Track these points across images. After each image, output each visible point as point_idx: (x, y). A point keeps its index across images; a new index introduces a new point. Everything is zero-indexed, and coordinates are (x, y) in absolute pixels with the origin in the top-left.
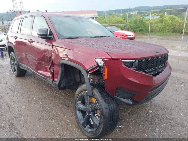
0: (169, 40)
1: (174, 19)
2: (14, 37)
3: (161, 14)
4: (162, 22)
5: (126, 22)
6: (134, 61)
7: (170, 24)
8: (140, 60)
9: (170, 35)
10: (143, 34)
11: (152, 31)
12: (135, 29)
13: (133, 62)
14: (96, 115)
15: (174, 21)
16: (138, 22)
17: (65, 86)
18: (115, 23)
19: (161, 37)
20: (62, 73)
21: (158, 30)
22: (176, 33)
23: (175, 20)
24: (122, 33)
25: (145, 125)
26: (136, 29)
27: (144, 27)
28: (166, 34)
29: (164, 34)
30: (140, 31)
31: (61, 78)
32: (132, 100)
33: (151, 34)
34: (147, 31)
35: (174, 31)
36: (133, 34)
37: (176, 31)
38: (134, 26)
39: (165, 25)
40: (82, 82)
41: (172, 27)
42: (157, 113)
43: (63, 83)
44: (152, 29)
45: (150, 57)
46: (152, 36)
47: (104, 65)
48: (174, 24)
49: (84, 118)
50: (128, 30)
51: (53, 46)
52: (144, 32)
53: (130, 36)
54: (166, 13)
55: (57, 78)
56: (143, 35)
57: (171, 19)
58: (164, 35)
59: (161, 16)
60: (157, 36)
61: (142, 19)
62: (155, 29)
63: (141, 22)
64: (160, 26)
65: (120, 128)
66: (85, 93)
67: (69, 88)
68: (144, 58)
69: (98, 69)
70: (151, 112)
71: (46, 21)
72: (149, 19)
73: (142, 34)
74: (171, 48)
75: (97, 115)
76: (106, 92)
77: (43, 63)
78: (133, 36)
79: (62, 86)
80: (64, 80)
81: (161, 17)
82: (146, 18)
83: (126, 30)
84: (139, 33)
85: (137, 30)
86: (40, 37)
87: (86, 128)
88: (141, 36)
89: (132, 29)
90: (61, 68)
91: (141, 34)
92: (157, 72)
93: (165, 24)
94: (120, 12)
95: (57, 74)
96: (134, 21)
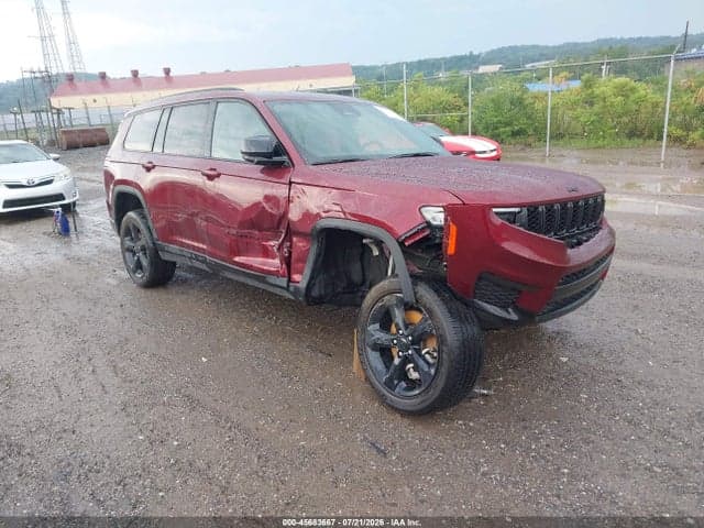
0: (617, 164)
1: (633, 90)
2: (144, 166)
3: (586, 76)
4: (592, 104)
5: (466, 105)
6: (517, 210)
7: (619, 110)
8: (532, 208)
9: (621, 146)
10: (526, 145)
11: (558, 136)
12: (497, 128)
13: (515, 214)
14: (423, 352)
15: (632, 97)
16: (508, 103)
17: (323, 292)
18: (426, 112)
19: (589, 155)
20: (318, 255)
21: (579, 131)
22: (641, 141)
23: (637, 95)
24: (456, 145)
25: (551, 388)
26: (502, 130)
27: (530, 122)
28: (605, 142)
29: (600, 142)
30: (515, 134)
31: (313, 271)
32: (516, 310)
33: (555, 145)
34: (539, 134)
35: (633, 134)
36: (493, 147)
37: (640, 131)
38: (495, 120)
39: (603, 113)
40: (368, 283)
41: (625, 119)
42: (583, 361)
43: (317, 285)
44: (558, 129)
45: (557, 201)
46: (558, 153)
47: (446, 220)
48: (634, 107)
49: (388, 368)
50: (474, 134)
51: (291, 183)
52: (530, 140)
53: (485, 152)
54: (604, 67)
55: (301, 273)
56: (528, 150)
57: (623, 91)
58: (599, 147)
59: (587, 81)
60: (575, 153)
61: (518, 94)
62: (568, 128)
63: (518, 102)
64: (585, 115)
65: (483, 395)
66: (394, 298)
67: (330, 302)
68: (541, 203)
69: (426, 234)
70: (565, 359)
71: (259, 116)
72: (547, 95)
73: (523, 146)
74: (624, 190)
75: (427, 353)
76: (451, 291)
77: (257, 232)
78: (494, 154)
79: (315, 292)
80: (321, 276)
81: (588, 85)
82: (535, 88)
83: (466, 134)
84: (513, 141)
85: (504, 133)
86: (252, 161)
87: (397, 389)
88: (522, 154)
89: (487, 128)
90: (316, 242)
91: (519, 147)
92: (575, 241)
93: (600, 111)
94: (439, 69)
95: (303, 260)
96: (493, 100)
